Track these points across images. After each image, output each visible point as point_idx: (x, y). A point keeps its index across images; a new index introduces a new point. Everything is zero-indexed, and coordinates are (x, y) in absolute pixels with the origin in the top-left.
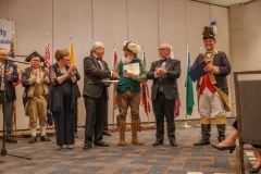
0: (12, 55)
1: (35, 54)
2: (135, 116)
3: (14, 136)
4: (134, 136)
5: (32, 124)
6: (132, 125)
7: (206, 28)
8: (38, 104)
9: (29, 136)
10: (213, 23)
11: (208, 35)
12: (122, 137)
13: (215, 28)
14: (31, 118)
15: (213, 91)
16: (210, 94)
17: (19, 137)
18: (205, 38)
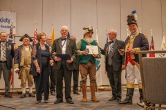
0: (11, 37)
1: (26, 36)
2: (93, 81)
4: (93, 95)
6: (91, 87)
7: (129, 17)
11: (131, 21)
12: (85, 96)
13: (136, 16)
17: (15, 93)
18: (129, 24)
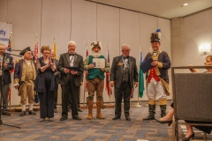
0: (10, 50)
1: (28, 49)
2: (100, 98)
3: (9, 111)
4: (99, 112)
5: (23, 102)
6: (97, 104)
7: (153, 34)
8: (28, 87)
9: (20, 111)
10: (158, 31)
11: (155, 39)
12: (90, 113)
13: (160, 34)
14: (23, 97)
15: (158, 80)
16: (155, 83)
17: (12, 111)
18: (152, 42)
